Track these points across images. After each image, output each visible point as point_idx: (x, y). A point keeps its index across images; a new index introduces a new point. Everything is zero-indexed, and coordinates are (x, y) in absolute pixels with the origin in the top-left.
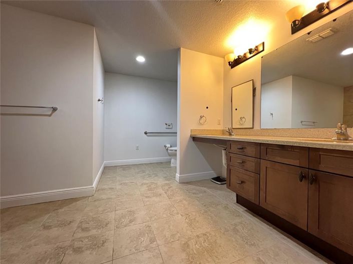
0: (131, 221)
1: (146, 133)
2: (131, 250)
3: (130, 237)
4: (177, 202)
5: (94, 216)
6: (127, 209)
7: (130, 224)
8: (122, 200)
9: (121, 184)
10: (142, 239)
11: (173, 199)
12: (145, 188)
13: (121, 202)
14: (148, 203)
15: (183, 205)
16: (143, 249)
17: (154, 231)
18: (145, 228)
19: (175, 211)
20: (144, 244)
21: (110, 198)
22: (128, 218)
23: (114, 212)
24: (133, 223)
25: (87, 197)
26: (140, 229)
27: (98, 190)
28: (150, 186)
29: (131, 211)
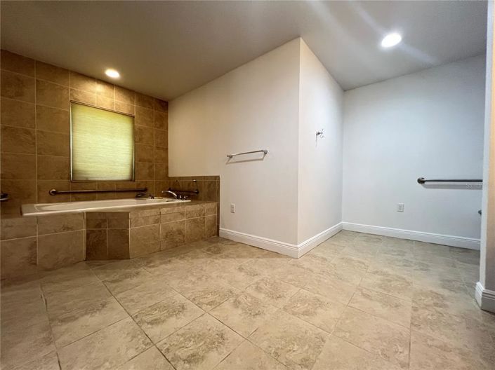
0: (306, 313)
1: (421, 181)
2: (270, 347)
3: (285, 332)
4: (430, 342)
5: (277, 281)
6: (317, 295)
7: (302, 317)
8: (322, 279)
9: (343, 259)
10: (296, 348)
11: (422, 331)
12: (377, 279)
13: (320, 281)
14: (356, 306)
15: (438, 360)
16: (283, 361)
17: (322, 354)
18: (313, 336)
19: (402, 357)
20: (291, 356)
21: (310, 270)
22: (307, 307)
23: (298, 289)
24: (307, 317)
25: (290, 257)
26: (306, 333)
27: (307, 254)
28: (390, 281)
29: (319, 300)
